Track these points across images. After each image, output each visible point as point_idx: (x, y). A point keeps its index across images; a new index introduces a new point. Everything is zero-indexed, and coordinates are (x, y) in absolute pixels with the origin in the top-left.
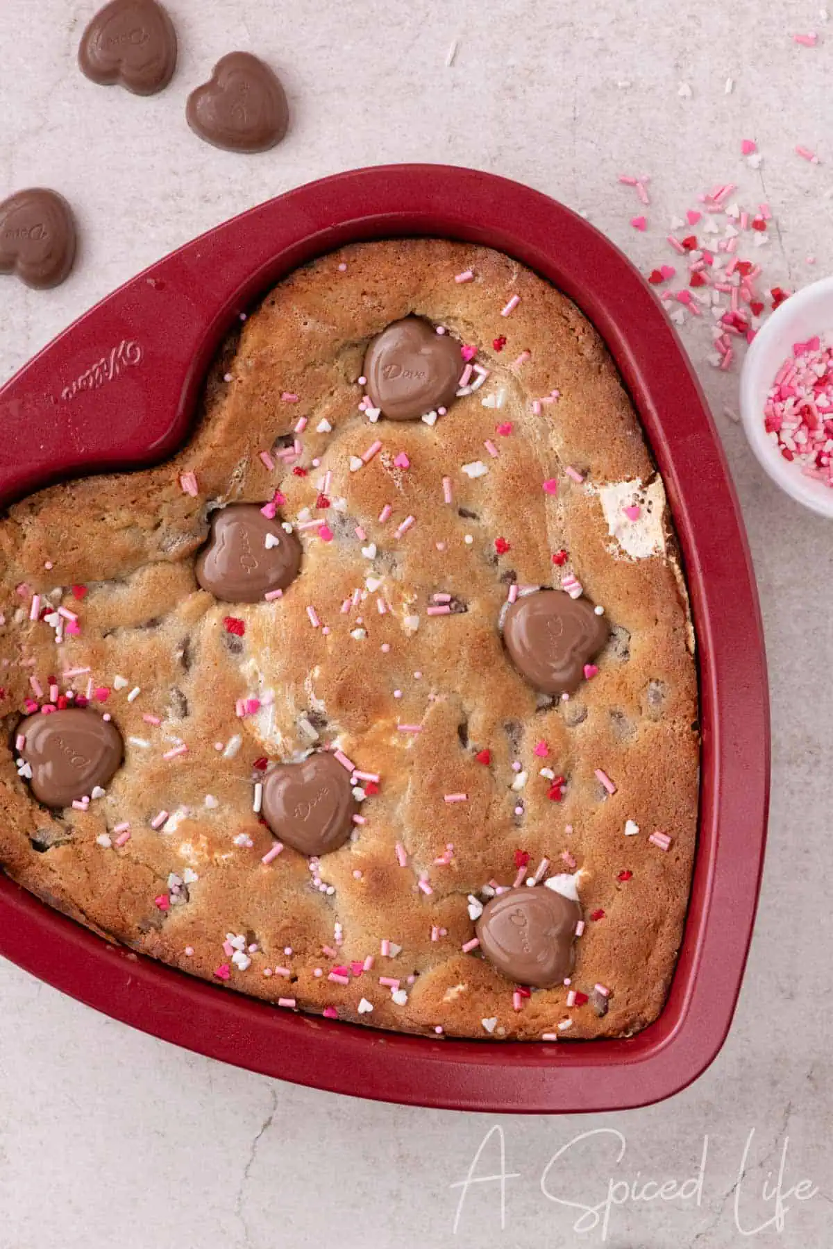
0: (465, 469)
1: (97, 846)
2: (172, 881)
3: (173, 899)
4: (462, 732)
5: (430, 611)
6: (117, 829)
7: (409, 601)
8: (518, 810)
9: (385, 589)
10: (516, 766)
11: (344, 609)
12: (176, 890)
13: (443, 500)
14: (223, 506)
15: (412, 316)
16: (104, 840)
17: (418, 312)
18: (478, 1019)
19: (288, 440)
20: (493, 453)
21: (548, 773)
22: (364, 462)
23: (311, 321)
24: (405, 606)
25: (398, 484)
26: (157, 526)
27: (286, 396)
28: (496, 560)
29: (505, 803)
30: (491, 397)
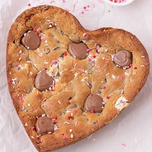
0: (113, 75)
1: (19, 51)
2: (20, 66)
3: (17, 67)
4: (71, 98)
5: (87, 83)
6: (23, 53)
7: (87, 78)
8: (63, 114)
9: (86, 74)
10: (70, 109)
11: (79, 69)
12: (19, 67)
13: (106, 75)
14: (84, 43)
15: (131, 53)
16: (21, 52)
17: (133, 54)
18: (26, 122)
19: (100, 46)
20: (118, 78)
21: (72, 115)
22: (104, 59)
23: (121, 38)
24: (85, 78)
25: (104, 66)
26: (75, 34)
27: (107, 41)
28: (101, 89)
29: (63, 111)
30: (126, 73)
